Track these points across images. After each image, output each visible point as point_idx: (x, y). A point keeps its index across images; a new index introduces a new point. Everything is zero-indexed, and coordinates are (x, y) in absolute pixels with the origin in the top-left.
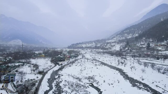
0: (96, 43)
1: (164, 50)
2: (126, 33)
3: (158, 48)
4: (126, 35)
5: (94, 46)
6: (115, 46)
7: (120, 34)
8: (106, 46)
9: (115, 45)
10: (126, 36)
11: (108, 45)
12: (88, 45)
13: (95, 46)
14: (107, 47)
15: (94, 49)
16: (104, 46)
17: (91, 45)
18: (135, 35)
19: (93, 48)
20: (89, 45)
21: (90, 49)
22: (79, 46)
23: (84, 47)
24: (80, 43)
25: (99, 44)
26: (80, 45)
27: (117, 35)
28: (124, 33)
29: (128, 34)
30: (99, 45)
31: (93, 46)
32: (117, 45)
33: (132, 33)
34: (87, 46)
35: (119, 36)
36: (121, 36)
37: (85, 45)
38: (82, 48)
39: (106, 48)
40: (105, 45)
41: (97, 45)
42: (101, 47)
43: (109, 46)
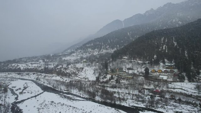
0: (46, 62)
1: (172, 80)
2: (89, 47)
3: (161, 76)
4: (90, 50)
5: (43, 68)
6: (84, 70)
7: (81, 48)
8: (66, 69)
9: (83, 68)
10: (91, 52)
11: (70, 66)
12: (30, 65)
13: (45, 68)
14: (68, 71)
15: (44, 74)
16: (62, 69)
17: (36, 65)
18: (102, 50)
19: (41, 72)
20: (33, 66)
21: (34, 74)
22: (11, 66)
23: (22, 68)
24: (14, 61)
25: (52, 64)
26: (14, 65)
27: (76, 50)
28: (87, 48)
29: (93, 48)
30: (52, 66)
31: (40, 67)
32: (86, 68)
33: (98, 48)
34: (29, 68)
35: (81, 52)
36: (82, 51)
37: (24, 65)
38: (18, 71)
39: (67, 73)
40: (65, 66)
41: (48, 65)
42: (56, 71)
43: (72, 69)
